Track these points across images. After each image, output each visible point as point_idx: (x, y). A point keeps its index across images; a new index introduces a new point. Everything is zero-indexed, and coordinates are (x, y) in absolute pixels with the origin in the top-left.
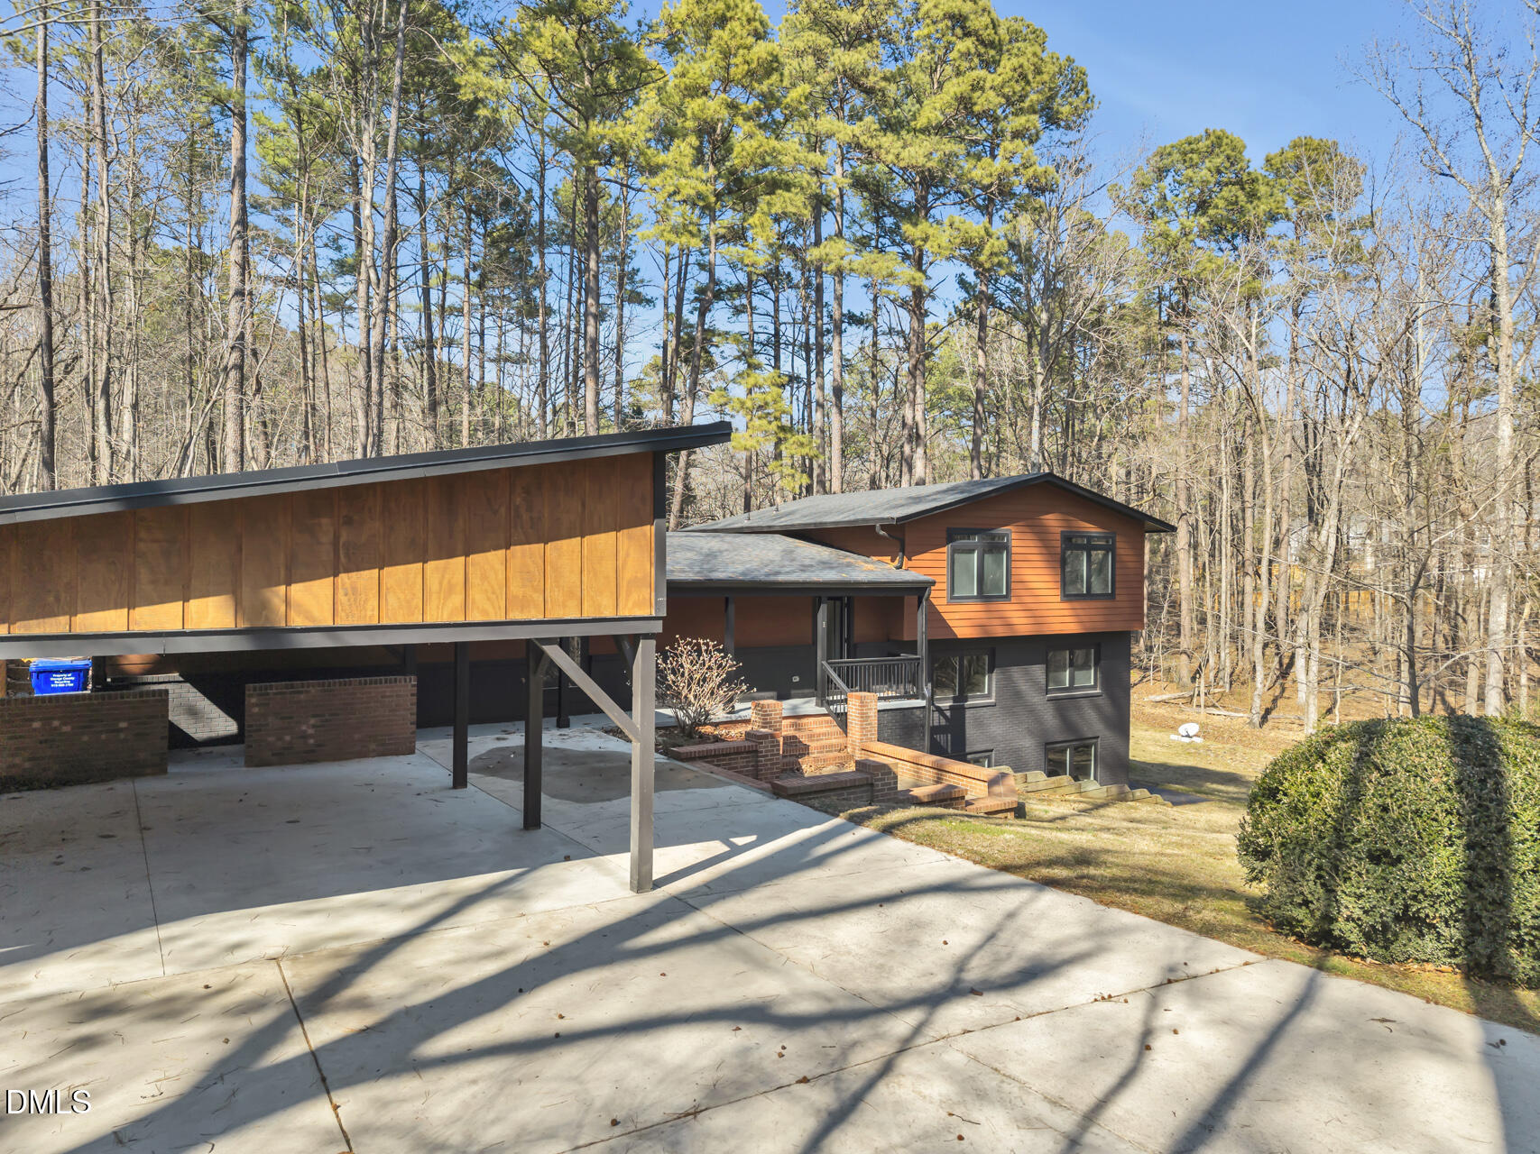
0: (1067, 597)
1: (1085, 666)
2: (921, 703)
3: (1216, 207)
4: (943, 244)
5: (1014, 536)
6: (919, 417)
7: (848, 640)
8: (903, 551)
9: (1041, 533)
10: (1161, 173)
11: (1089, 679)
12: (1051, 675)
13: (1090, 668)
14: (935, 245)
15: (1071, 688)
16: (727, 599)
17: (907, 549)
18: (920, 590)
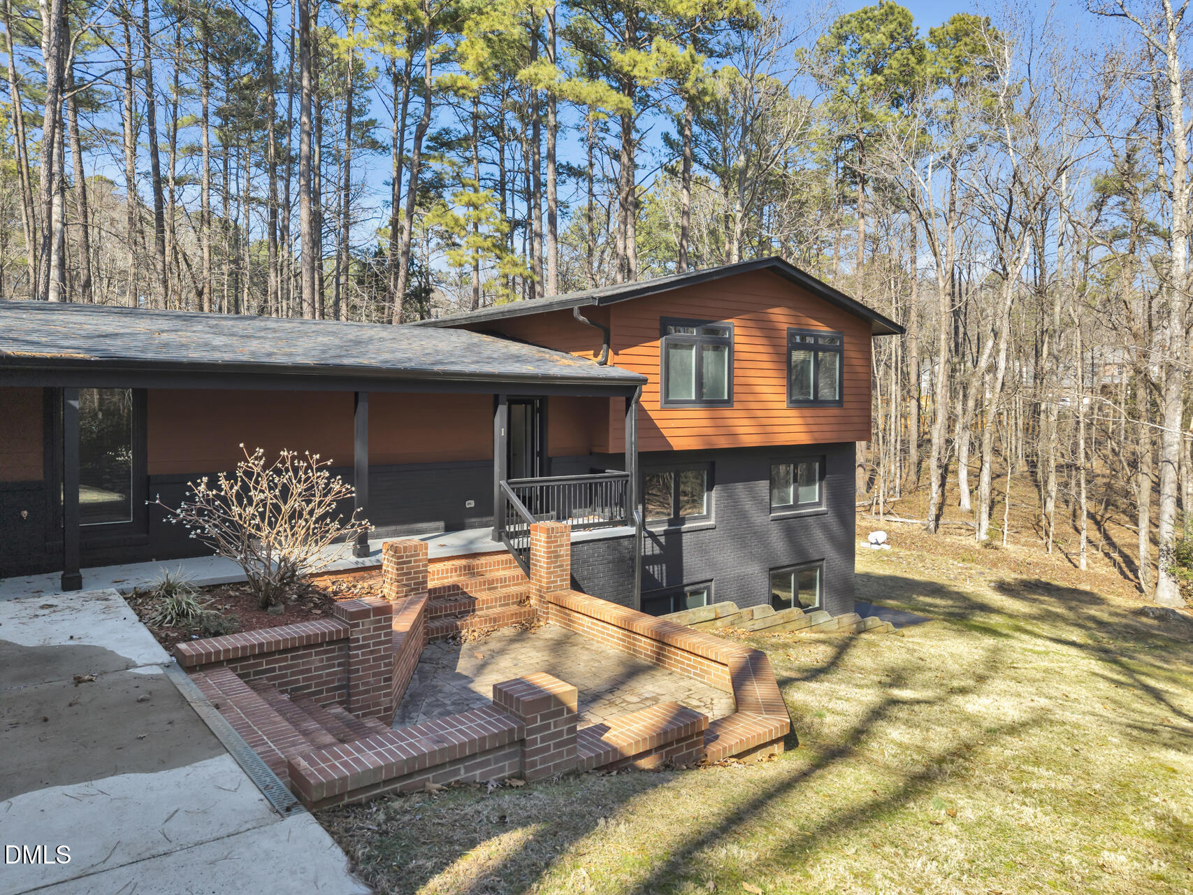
0: (795, 403)
1: (810, 481)
2: (630, 530)
3: (891, 67)
4: (650, 68)
5: (737, 331)
6: (630, 253)
7: (541, 454)
8: (608, 342)
9: (767, 330)
10: (842, 38)
11: (814, 496)
12: (775, 492)
13: (815, 484)
14: (643, 69)
15: (796, 506)
16: (356, 394)
17: (613, 340)
18: (628, 390)
